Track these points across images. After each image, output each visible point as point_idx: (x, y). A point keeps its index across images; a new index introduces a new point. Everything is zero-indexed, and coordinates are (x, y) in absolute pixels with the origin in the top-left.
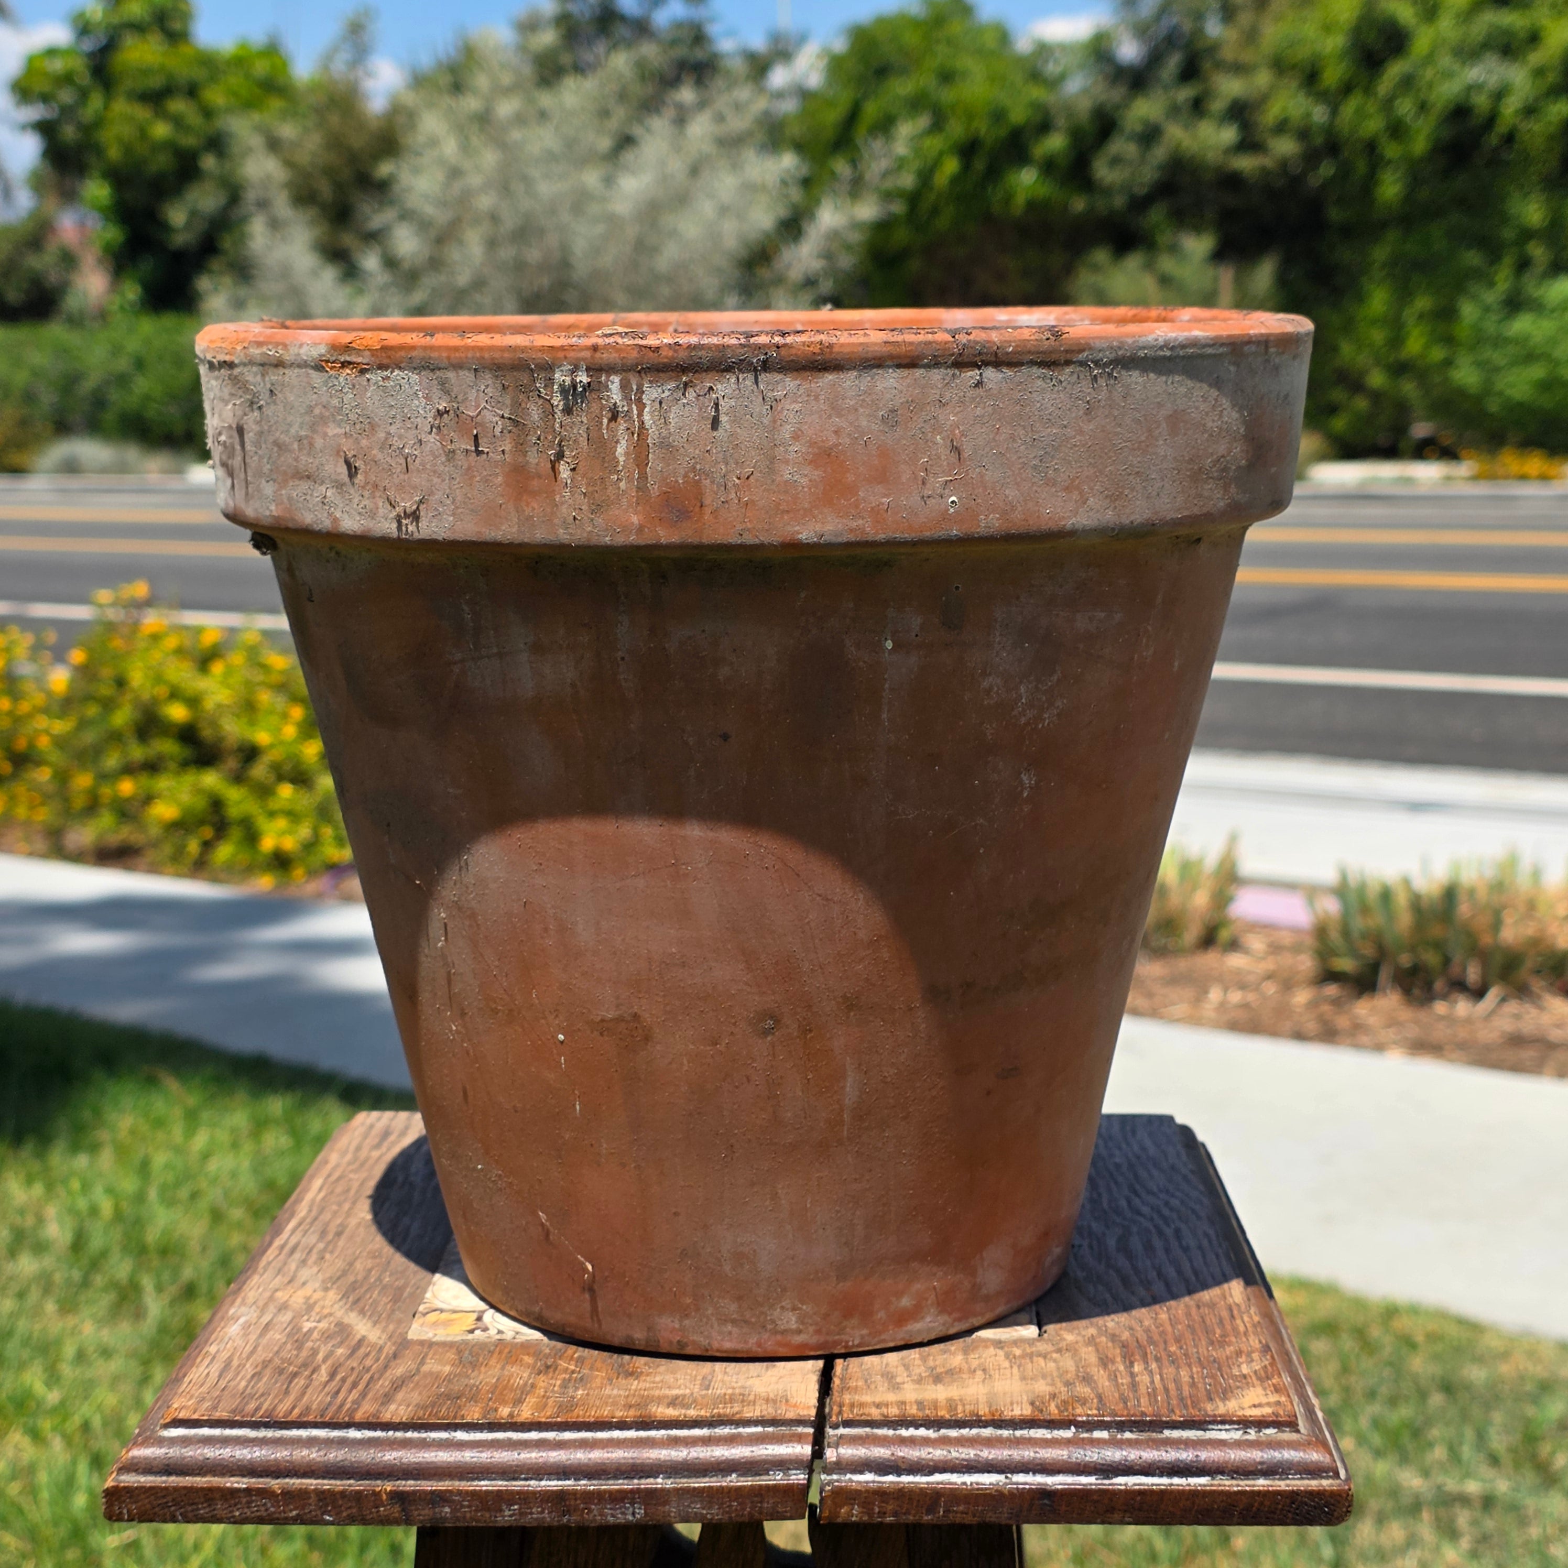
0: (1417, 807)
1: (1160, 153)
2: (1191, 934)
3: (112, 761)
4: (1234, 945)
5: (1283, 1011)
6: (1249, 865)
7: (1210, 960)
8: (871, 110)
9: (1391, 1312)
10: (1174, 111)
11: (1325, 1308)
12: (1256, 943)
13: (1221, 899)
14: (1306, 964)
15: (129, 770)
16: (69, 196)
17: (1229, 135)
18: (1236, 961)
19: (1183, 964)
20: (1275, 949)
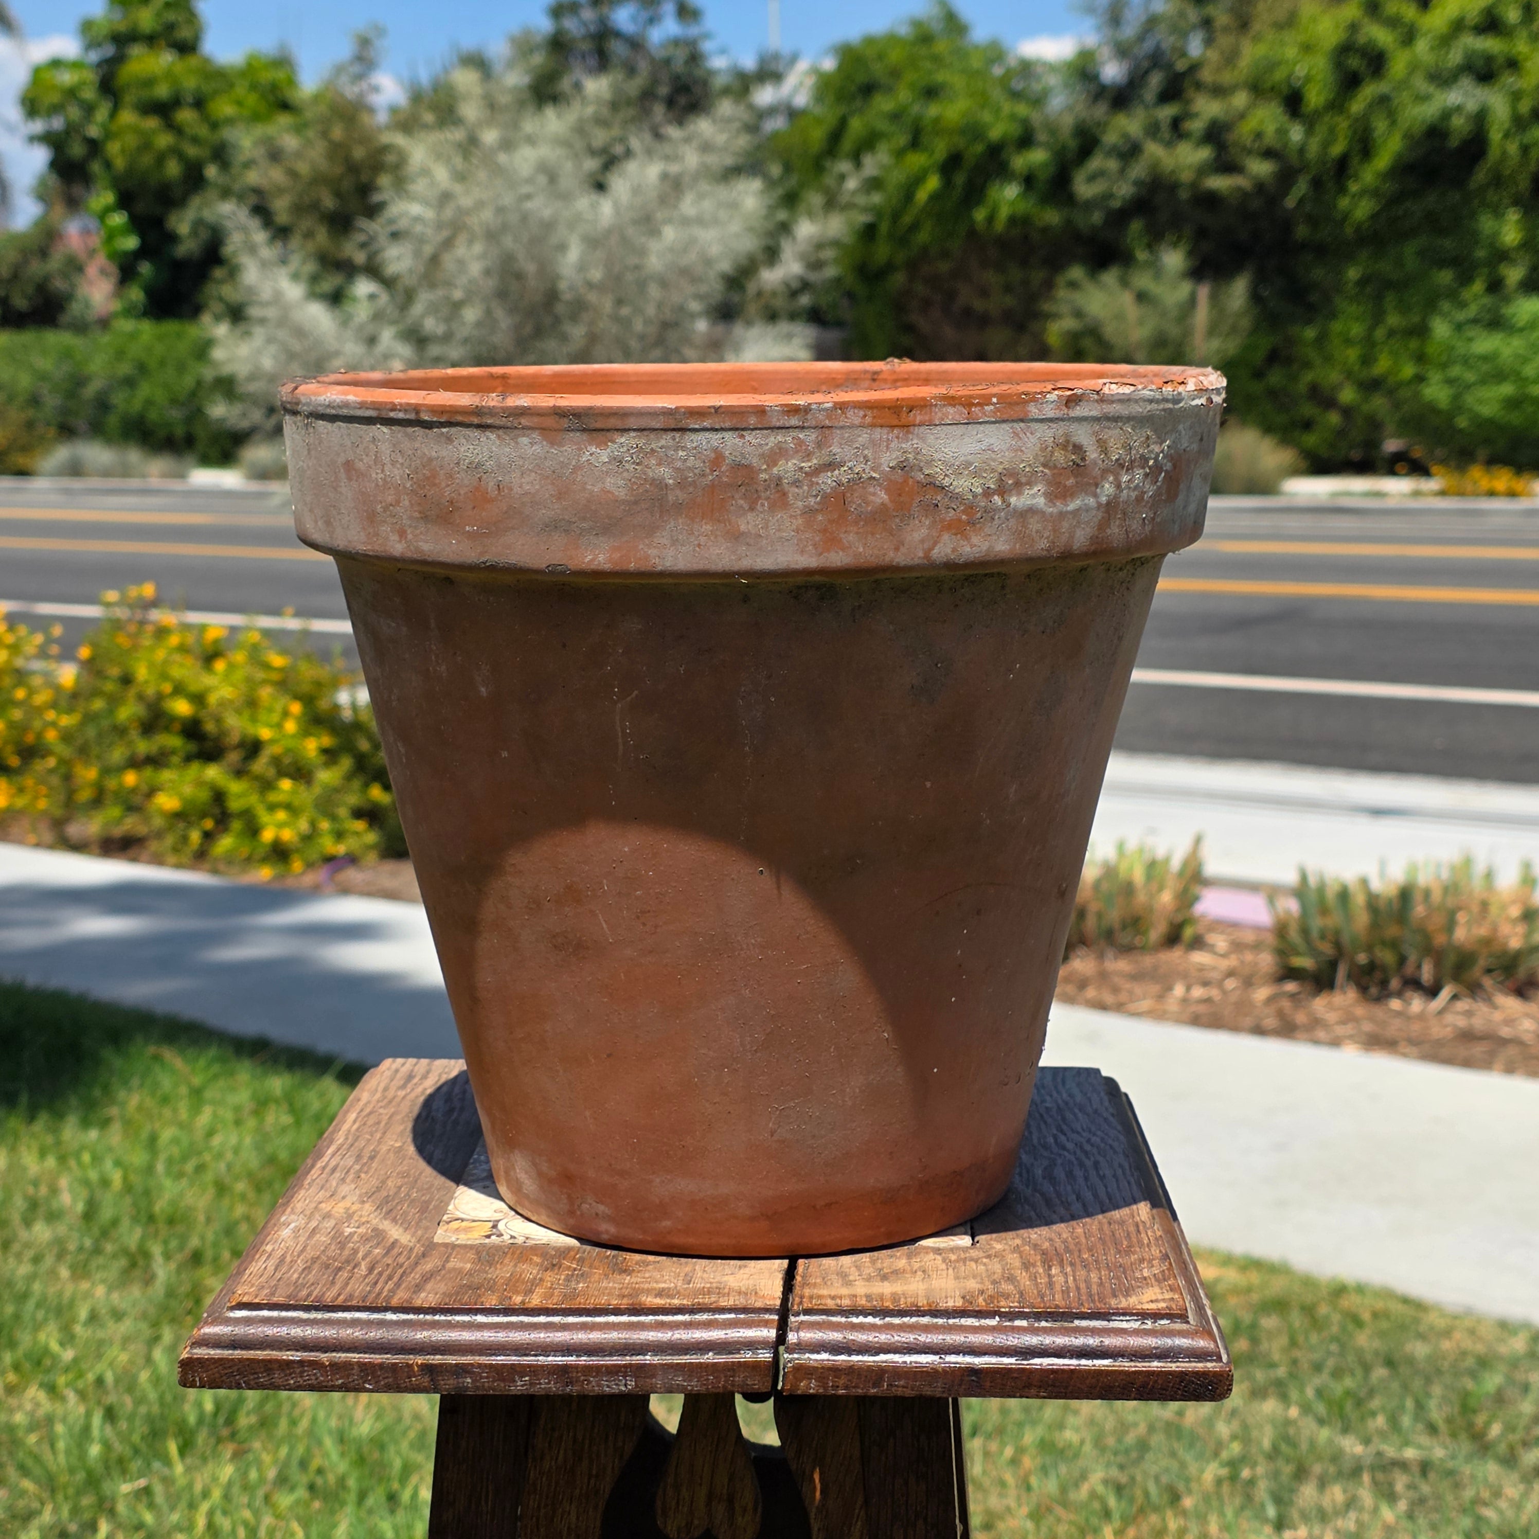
0: (1378, 812)
1: (1138, 170)
2: (1155, 934)
3: (117, 755)
4: (1198, 943)
5: (1243, 1005)
6: (1213, 867)
7: (1175, 955)
8: (856, 125)
9: (1339, 1290)
10: (1153, 130)
11: (1277, 1286)
12: (1220, 942)
13: (1187, 899)
14: (1266, 961)
15: (134, 763)
16: (73, 204)
17: (1204, 154)
18: (1199, 957)
19: (1148, 961)
20: (1237, 947)
